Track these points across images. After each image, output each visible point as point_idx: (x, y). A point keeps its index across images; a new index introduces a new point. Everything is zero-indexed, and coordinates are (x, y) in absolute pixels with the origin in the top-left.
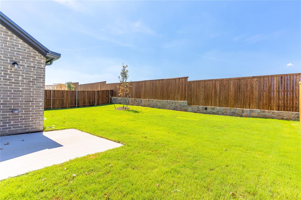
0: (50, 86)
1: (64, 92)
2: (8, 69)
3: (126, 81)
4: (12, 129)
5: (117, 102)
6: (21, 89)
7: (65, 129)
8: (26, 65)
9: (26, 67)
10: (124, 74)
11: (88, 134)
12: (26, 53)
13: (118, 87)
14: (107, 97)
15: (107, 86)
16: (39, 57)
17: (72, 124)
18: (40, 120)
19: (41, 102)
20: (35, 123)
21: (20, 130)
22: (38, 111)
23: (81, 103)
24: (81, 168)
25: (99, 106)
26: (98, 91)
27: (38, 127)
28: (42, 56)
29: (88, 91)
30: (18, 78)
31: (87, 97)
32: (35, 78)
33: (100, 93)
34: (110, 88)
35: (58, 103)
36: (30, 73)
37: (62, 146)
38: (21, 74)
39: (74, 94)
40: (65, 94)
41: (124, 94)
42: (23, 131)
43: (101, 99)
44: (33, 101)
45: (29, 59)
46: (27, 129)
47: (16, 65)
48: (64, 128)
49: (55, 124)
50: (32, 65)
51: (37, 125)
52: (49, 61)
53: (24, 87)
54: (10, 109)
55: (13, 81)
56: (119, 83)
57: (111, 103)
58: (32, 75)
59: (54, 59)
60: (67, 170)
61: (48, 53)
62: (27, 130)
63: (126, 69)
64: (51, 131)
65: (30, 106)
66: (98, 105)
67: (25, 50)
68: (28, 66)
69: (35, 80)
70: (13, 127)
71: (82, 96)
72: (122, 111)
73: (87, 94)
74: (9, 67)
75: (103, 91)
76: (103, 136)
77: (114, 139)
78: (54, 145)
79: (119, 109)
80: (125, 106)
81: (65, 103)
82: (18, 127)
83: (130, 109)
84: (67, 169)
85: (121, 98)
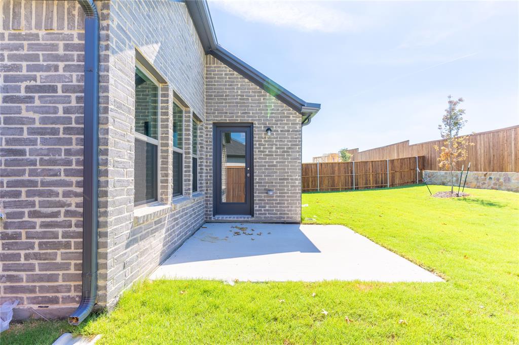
0: (319, 158)
1: (334, 164)
2: (262, 138)
3: (457, 134)
4: (267, 215)
5: (436, 182)
6: (275, 163)
7: (329, 224)
8: (279, 130)
9: (280, 132)
10: (452, 120)
11: (366, 238)
12: (279, 113)
13: (436, 147)
14: (412, 171)
15: (410, 148)
16: (294, 115)
17: (341, 217)
18: (296, 207)
19: (296, 179)
20: (290, 211)
21: (275, 217)
22: (294, 193)
23: (362, 183)
24: (340, 304)
25: (394, 188)
26: (392, 161)
27: (295, 216)
28: (297, 113)
29: (372, 162)
30: (272, 148)
31: (371, 172)
32: (290, 146)
33: (396, 163)
34: (418, 152)
35: (326, 182)
36: (283, 140)
37: (319, 252)
38: (275, 143)
39: (350, 169)
40: (336, 168)
41: (454, 164)
42: (278, 220)
43: (398, 175)
44: (288, 179)
45: (282, 121)
46: (282, 217)
47: (269, 131)
48: (328, 221)
49: (317, 215)
50: (286, 128)
51: (293, 214)
52: (306, 119)
53: (278, 160)
54: (265, 189)
55: (267, 153)
56: (439, 141)
57: (422, 182)
58: (286, 143)
59: (312, 113)
60: (316, 298)
61: (303, 107)
62: (282, 219)
63: (458, 108)
64: (311, 224)
65: (285, 186)
66: (393, 186)
67: (278, 110)
68: (281, 131)
69: (290, 148)
70: (269, 214)
71: (362, 170)
72: (449, 200)
73: (371, 167)
74: (263, 136)
75: (402, 159)
76: (395, 250)
77: (418, 261)
78: (309, 247)
79: (439, 194)
80: (456, 189)
81: (336, 182)
82: (273, 214)
83: (472, 197)
84: (317, 295)
85: (446, 173)
